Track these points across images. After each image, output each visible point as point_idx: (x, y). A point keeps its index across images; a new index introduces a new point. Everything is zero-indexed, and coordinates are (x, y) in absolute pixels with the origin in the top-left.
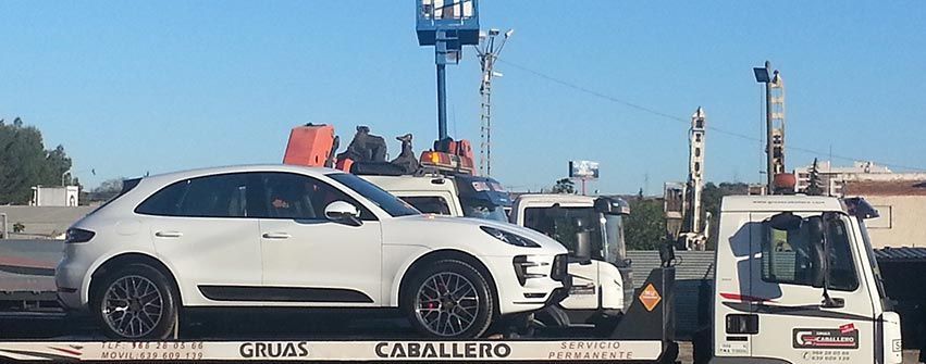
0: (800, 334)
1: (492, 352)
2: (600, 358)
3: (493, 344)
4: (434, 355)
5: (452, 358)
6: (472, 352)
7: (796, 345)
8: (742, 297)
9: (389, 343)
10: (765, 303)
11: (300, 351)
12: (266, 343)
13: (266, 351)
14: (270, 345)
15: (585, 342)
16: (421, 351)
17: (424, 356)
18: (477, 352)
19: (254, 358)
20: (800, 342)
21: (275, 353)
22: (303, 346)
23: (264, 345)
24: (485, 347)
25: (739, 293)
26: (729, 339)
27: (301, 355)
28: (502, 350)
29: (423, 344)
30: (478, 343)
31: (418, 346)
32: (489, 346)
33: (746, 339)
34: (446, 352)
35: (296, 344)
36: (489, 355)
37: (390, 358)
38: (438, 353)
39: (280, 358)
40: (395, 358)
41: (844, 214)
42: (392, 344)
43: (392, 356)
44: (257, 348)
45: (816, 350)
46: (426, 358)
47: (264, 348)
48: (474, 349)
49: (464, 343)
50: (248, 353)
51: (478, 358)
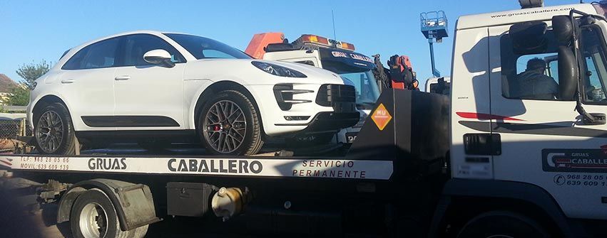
0: (550, 156)
1: (248, 168)
2: (336, 176)
3: (250, 161)
4: (207, 170)
5: (219, 173)
6: (233, 168)
7: (546, 168)
8: (479, 116)
9: (177, 159)
10: (505, 121)
11: (121, 165)
12: (103, 159)
13: (103, 165)
14: (105, 160)
15: (323, 161)
16: (198, 166)
17: (200, 171)
18: (237, 168)
19: (96, 170)
20: (552, 164)
21: (107, 166)
22: (124, 161)
23: (101, 160)
24: (243, 164)
25: (475, 111)
26: (468, 160)
27: (122, 168)
28: (256, 167)
29: (199, 160)
30: (238, 160)
31: (196, 162)
32: (246, 163)
33: (486, 160)
34: (215, 168)
35: (119, 159)
36: (247, 171)
37: (177, 172)
38: (210, 170)
39: (110, 170)
40: (181, 172)
41: (600, 18)
42: (178, 160)
43: (179, 170)
44: (98, 163)
45: (572, 174)
46: (201, 173)
47: (101, 163)
48: (235, 166)
49: (228, 160)
50: (92, 166)
51: (238, 174)
